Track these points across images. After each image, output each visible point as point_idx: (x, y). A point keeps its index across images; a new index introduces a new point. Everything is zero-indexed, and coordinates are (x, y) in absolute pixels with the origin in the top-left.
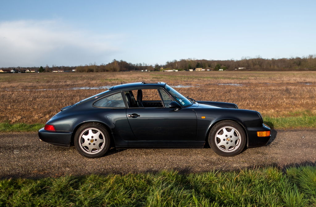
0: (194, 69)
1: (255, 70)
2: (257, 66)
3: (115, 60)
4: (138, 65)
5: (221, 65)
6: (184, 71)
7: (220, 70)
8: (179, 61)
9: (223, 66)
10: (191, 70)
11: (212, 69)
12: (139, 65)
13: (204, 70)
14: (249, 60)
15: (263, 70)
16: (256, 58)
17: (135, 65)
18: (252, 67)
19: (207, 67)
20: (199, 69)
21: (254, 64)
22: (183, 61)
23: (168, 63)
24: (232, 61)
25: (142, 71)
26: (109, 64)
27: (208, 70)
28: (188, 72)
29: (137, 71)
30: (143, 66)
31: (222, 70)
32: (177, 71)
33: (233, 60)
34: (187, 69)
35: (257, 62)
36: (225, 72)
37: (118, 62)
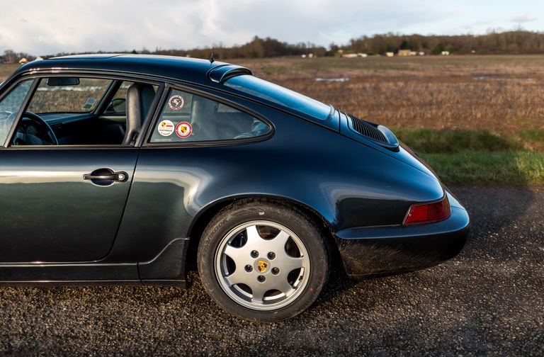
0: (396, 52)
1: (507, 52)
2: (514, 46)
3: (256, 37)
5: (447, 43)
6: (378, 56)
7: (443, 53)
8: (372, 37)
9: (449, 46)
10: (390, 54)
11: (429, 51)
13: (414, 53)
14: (502, 34)
15: (522, 52)
16: (514, 30)
18: (504, 47)
19: (421, 48)
20: (404, 53)
21: (509, 42)
22: (378, 39)
23: (352, 41)
24: (470, 37)
26: (248, 44)
27: (422, 53)
28: (383, 57)
31: (447, 53)
32: (364, 55)
33: (471, 34)
34: (382, 52)
35: (515, 38)
36: (453, 56)
37: (261, 41)
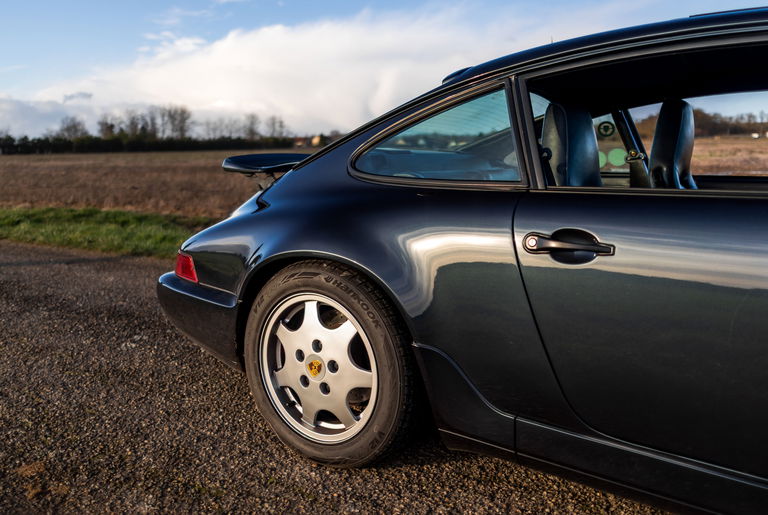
4: (742, 118)
12: (745, 120)
17: (731, 118)
25: (755, 136)
29: (736, 136)
30: (759, 120)
